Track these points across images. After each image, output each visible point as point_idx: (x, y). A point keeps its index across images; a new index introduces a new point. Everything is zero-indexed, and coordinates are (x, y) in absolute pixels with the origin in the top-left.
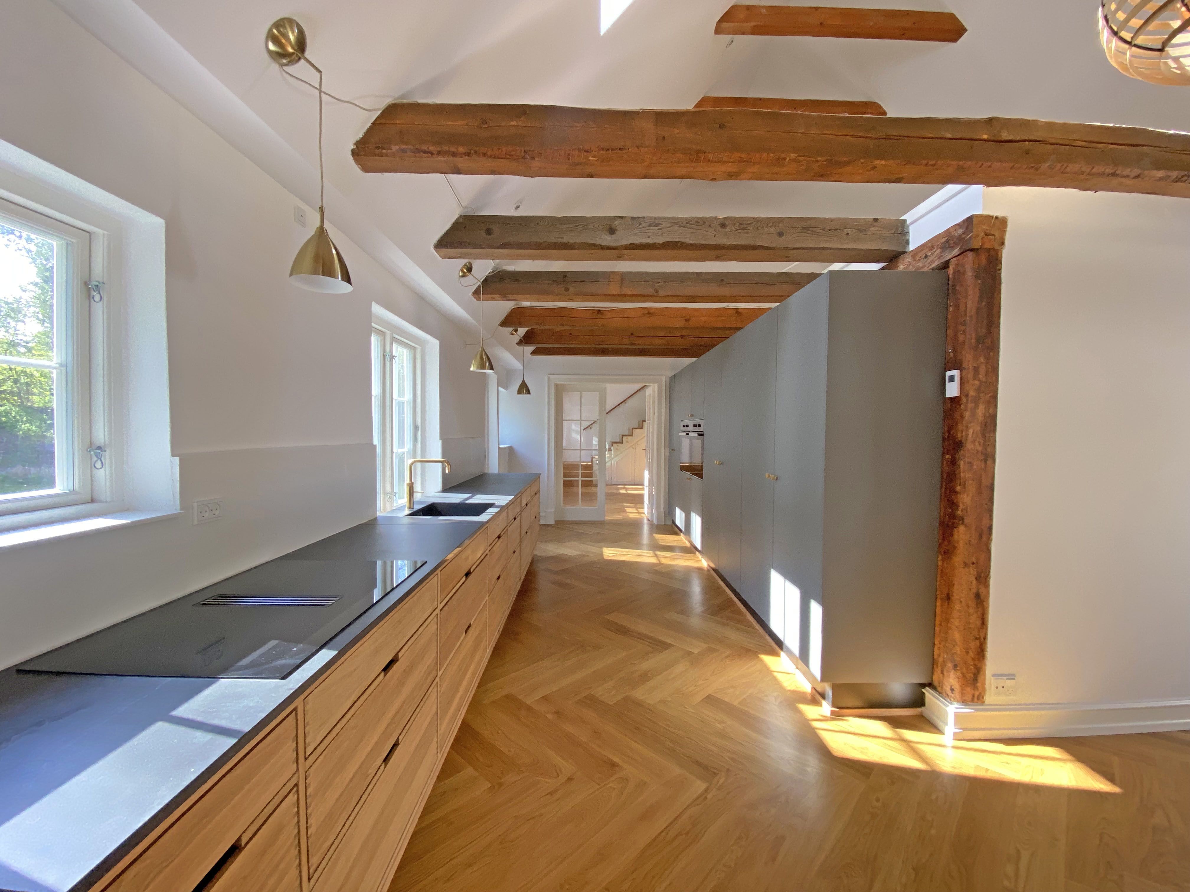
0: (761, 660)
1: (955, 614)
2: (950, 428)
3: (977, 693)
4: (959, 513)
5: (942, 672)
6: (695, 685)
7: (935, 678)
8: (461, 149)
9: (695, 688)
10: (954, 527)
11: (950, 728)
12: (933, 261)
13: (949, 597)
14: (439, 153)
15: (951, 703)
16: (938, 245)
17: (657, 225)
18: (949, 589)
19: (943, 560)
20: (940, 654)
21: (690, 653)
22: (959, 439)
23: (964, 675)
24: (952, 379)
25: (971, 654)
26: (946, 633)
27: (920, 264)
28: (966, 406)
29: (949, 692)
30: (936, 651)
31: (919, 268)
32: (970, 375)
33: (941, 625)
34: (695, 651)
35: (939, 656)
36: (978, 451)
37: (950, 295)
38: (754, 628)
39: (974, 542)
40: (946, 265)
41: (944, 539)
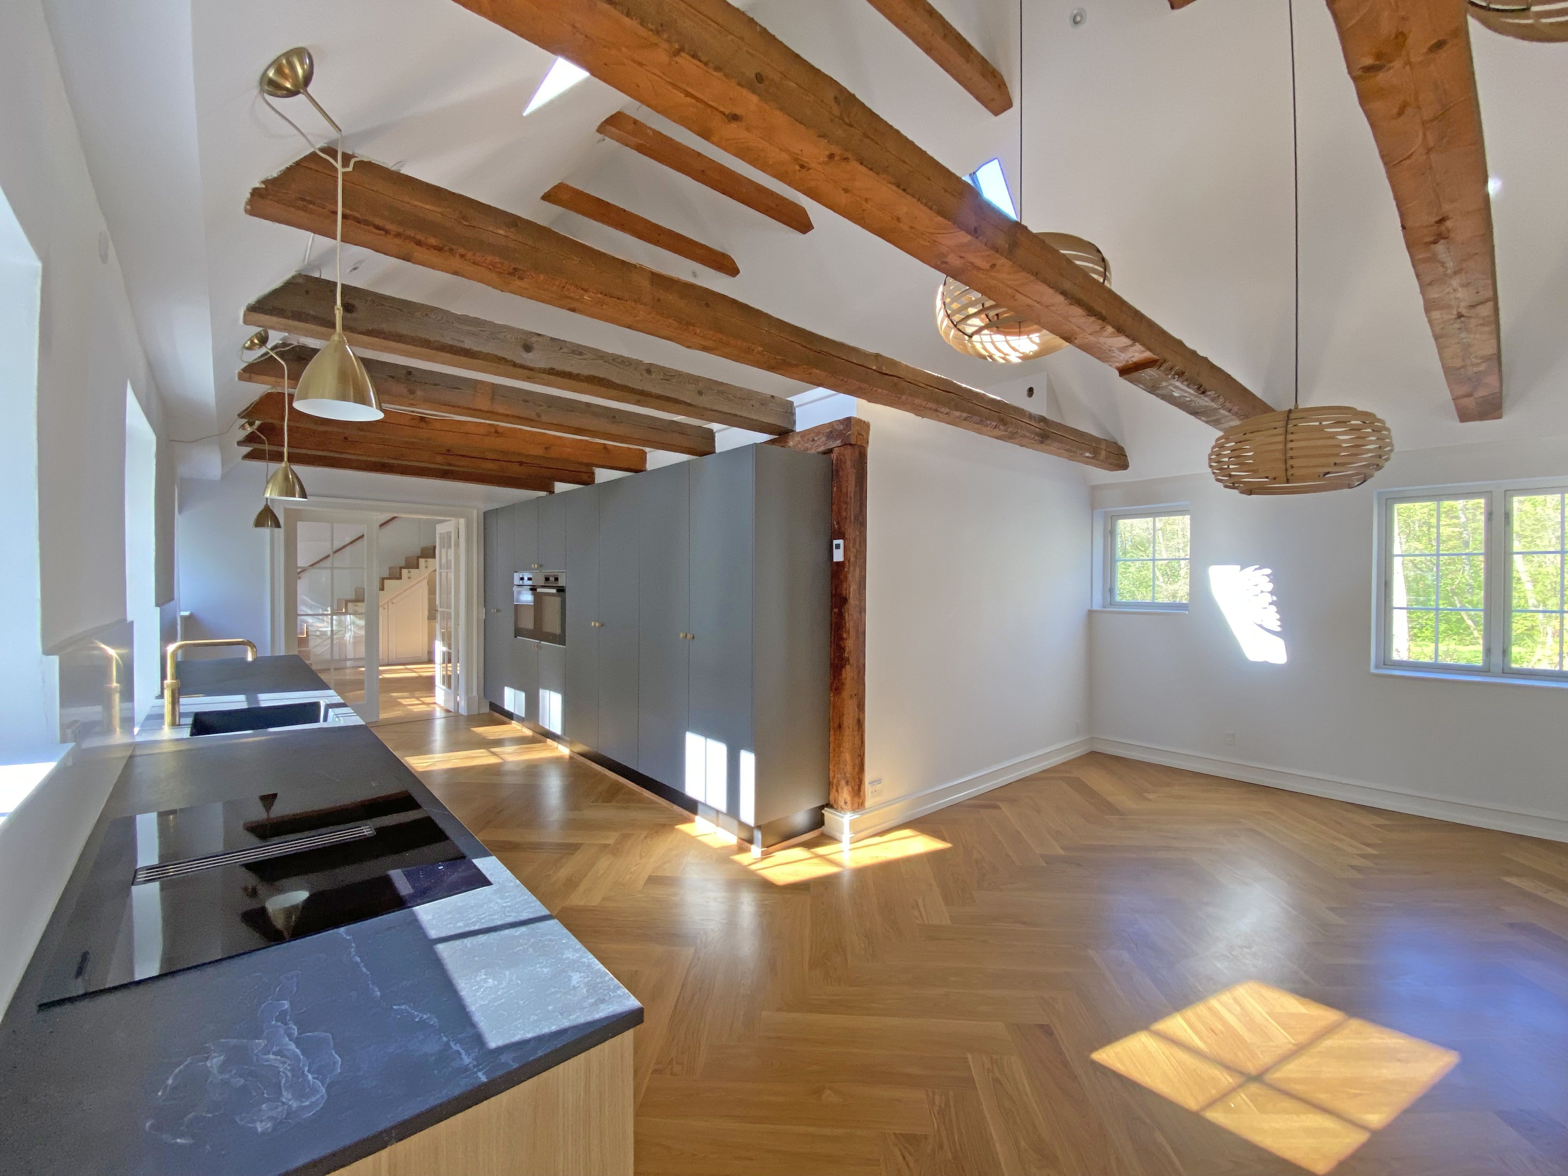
0: (679, 830)
1: (846, 738)
2: (837, 587)
3: (861, 801)
4: (846, 655)
5: (837, 791)
6: (629, 872)
7: (831, 797)
8: (432, 241)
9: (631, 875)
10: (843, 666)
11: (846, 835)
12: (819, 446)
13: (840, 727)
14: (398, 235)
15: (845, 814)
16: (823, 433)
17: (580, 354)
18: (840, 719)
19: (834, 696)
20: (834, 775)
21: (606, 846)
22: (845, 596)
23: (852, 788)
24: (838, 546)
25: (857, 770)
26: (839, 756)
27: (808, 445)
28: (849, 569)
29: (844, 806)
30: (831, 775)
31: (807, 449)
32: (851, 545)
33: (834, 751)
34: (611, 841)
35: (834, 777)
36: (856, 605)
37: (834, 477)
38: (657, 803)
39: (856, 677)
40: (830, 451)
41: (834, 678)
